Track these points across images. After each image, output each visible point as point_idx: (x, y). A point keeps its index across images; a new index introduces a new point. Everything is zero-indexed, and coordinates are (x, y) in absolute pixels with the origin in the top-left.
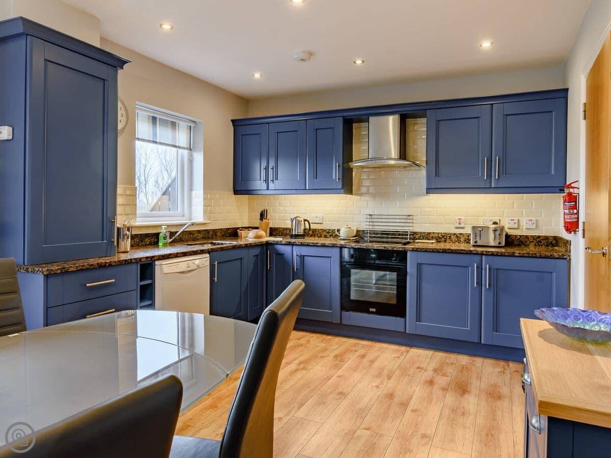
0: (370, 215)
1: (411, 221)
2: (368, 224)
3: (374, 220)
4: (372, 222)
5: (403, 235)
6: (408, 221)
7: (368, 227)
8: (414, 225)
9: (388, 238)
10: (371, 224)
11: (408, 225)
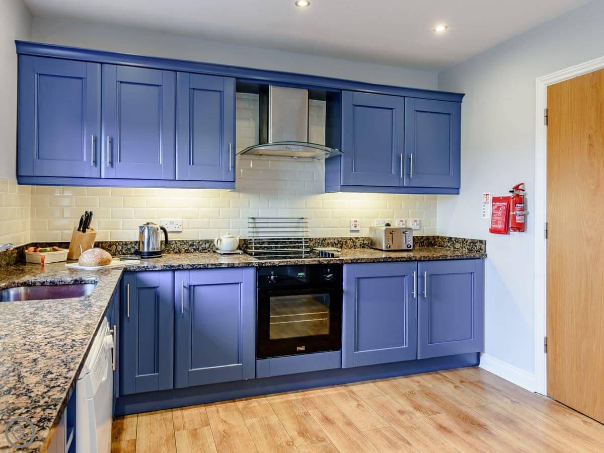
0: (253, 218)
1: (304, 225)
2: (251, 230)
3: (258, 225)
4: (256, 227)
5: (295, 243)
6: (301, 225)
7: (251, 234)
8: (308, 229)
9: (276, 247)
10: (255, 230)
11: (301, 230)
